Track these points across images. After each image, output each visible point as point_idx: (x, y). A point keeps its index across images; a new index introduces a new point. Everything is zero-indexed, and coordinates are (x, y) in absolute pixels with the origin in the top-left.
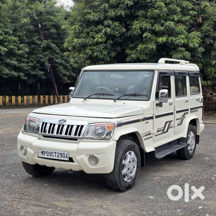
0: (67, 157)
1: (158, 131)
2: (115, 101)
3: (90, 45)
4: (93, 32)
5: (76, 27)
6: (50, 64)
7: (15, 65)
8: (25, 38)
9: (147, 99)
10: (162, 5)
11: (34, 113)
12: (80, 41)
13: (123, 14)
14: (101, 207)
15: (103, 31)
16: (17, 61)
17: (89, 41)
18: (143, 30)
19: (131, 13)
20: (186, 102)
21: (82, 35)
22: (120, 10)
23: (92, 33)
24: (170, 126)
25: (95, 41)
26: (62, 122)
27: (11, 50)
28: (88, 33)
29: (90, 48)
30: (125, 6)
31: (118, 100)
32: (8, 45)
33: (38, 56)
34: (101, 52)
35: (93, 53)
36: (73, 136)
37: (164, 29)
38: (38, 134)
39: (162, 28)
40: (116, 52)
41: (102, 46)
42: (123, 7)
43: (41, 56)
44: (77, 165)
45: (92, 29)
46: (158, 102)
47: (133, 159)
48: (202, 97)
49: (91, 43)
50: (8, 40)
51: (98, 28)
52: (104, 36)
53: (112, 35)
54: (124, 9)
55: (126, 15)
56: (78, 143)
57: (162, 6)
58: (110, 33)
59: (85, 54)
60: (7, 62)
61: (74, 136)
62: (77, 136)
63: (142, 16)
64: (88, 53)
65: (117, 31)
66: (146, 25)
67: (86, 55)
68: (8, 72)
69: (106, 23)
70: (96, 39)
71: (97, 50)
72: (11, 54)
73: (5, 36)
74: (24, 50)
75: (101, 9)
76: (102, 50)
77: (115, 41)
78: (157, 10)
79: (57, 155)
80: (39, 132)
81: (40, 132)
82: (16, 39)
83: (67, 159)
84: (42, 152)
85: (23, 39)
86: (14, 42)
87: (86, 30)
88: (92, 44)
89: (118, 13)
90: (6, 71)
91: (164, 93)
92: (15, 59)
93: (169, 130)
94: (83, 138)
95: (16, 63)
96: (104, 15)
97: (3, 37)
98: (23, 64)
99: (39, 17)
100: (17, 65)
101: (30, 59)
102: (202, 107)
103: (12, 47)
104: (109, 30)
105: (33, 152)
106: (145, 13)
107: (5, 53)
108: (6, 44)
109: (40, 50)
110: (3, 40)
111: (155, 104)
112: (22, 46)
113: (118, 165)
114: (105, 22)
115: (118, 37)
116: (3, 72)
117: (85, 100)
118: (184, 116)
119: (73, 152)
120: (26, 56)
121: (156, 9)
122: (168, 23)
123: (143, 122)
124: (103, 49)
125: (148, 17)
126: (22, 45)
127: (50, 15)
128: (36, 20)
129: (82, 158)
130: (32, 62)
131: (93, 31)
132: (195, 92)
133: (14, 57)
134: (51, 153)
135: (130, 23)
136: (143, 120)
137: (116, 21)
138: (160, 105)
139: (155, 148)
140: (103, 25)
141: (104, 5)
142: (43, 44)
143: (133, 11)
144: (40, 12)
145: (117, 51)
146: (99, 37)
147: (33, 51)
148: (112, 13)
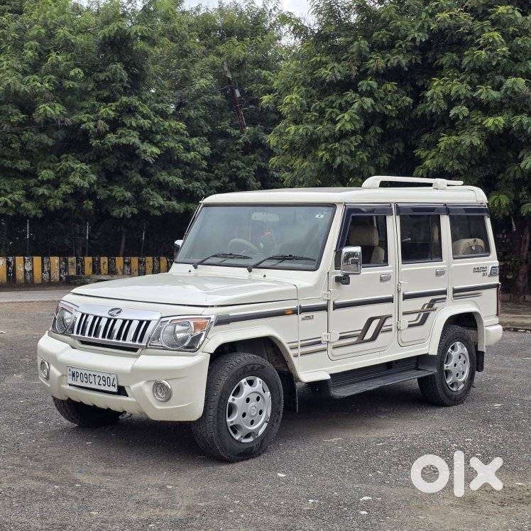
0: (114, 386)
1: (341, 338)
2: (250, 271)
3: (327, 140)
4: (333, 108)
5: (294, 97)
6: (259, 183)
7: (179, 186)
8: (202, 122)
9: (314, 267)
10: (497, 39)
11: (74, 294)
12: (301, 130)
13: (404, 62)
14: (162, 488)
15: (356, 106)
16: (184, 176)
17: (322, 129)
18: (451, 101)
19: (424, 60)
20: (437, 274)
21: (308, 115)
22: (399, 53)
23: (331, 110)
24: (383, 328)
25: (337, 128)
26: (114, 313)
27: (168, 152)
28: (322, 112)
29: (326, 147)
30: (408, 44)
31: (256, 269)
32: (162, 140)
33: (232, 163)
34: (352, 154)
35: (334, 157)
36: (129, 341)
37: (499, 96)
38: (72, 337)
39: (495, 94)
40: (392, 154)
41: (355, 141)
42: (403, 46)
43: (239, 164)
44: (132, 402)
45: (332, 102)
46: (339, 274)
47: (258, 395)
48: (496, 263)
49: (327, 134)
50: (162, 128)
51: (345, 98)
52: (357, 117)
53: (379, 113)
54: (408, 51)
55: (411, 66)
56: (137, 357)
57: (494, 41)
58: (374, 108)
59: (315, 159)
60: (161, 179)
61: (131, 343)
62: (137, 343)
63: (450, 67)
64: (322, 158)
65: (390, 103)
66: (458, 87)
67: (317, 164)
68: (162, 203)
69: (363, 85)
70: (339, 125)
71: (343, 150)
72: (170, 161)
73: (156, 121)
74: (199, 152)
75: (353, 53)
76: (353, 149)
77: (388, 126)
78: (483, 52)
79: (97, 379)
80: (73, 333)
81: (75, 334)
82: (182, 125)
83: (115, 390)
84: (73, 375)
85: (199, 126)
86: (177, 132)
87: (317, 104)
88: (331, 136)
89: (392, 61)
90: (158, 200)
91: (354, 254)
92: (179, 171)
93: (381, 336)
94: (146, 347)
95: (179, 181)
96: (359, 67)
97: (151, 122)
98: (197, 184)
99: (236, 74)
100: (184, 187)
101: (213, 172)
102: (497, 286)
103: (172, 145)
104: (369, 101)
105: (59, 374)
106: (457, 59)
107: (154, 158)
108: (159, 137)
109: (238, 150)
110: (151, 128)
111: (333, 277)
112: (194, 142)
113: (214, 405)
114: (360, 83)
115: (394, 118)
116: (151, 203)
117: (196, 267)
118: (431, 305)
119: (124, 374)
120: (204, 164)
121: (481, 49)
122: (509, 82)
123: (295, 316)
124: (355, 147)
125: (464, 69)
126: (194, 140)
127: (260, 67)
128: (229, 82)
129: (140, 389)
130: (218, 178)
131: (334, 105)
132: (473, 252)
133: (176, 167)
134: (87, 377)
135: (424, 85)
136: (295, 312)
137: (390, 80)
138: (343, 280)
139: (330, 375)
140: (356, 91)
141: (357, 43)
142: (243, 136)
143: (430, 54)
144: (238, 61)
145: (395, 152)
146: (346, 121)
147: (221, 152)
148: (377, 62)
